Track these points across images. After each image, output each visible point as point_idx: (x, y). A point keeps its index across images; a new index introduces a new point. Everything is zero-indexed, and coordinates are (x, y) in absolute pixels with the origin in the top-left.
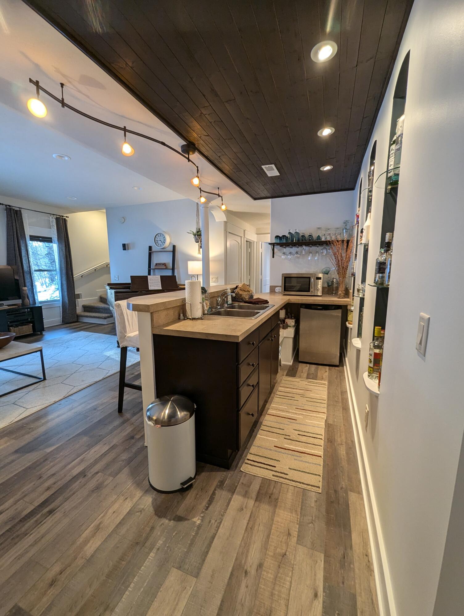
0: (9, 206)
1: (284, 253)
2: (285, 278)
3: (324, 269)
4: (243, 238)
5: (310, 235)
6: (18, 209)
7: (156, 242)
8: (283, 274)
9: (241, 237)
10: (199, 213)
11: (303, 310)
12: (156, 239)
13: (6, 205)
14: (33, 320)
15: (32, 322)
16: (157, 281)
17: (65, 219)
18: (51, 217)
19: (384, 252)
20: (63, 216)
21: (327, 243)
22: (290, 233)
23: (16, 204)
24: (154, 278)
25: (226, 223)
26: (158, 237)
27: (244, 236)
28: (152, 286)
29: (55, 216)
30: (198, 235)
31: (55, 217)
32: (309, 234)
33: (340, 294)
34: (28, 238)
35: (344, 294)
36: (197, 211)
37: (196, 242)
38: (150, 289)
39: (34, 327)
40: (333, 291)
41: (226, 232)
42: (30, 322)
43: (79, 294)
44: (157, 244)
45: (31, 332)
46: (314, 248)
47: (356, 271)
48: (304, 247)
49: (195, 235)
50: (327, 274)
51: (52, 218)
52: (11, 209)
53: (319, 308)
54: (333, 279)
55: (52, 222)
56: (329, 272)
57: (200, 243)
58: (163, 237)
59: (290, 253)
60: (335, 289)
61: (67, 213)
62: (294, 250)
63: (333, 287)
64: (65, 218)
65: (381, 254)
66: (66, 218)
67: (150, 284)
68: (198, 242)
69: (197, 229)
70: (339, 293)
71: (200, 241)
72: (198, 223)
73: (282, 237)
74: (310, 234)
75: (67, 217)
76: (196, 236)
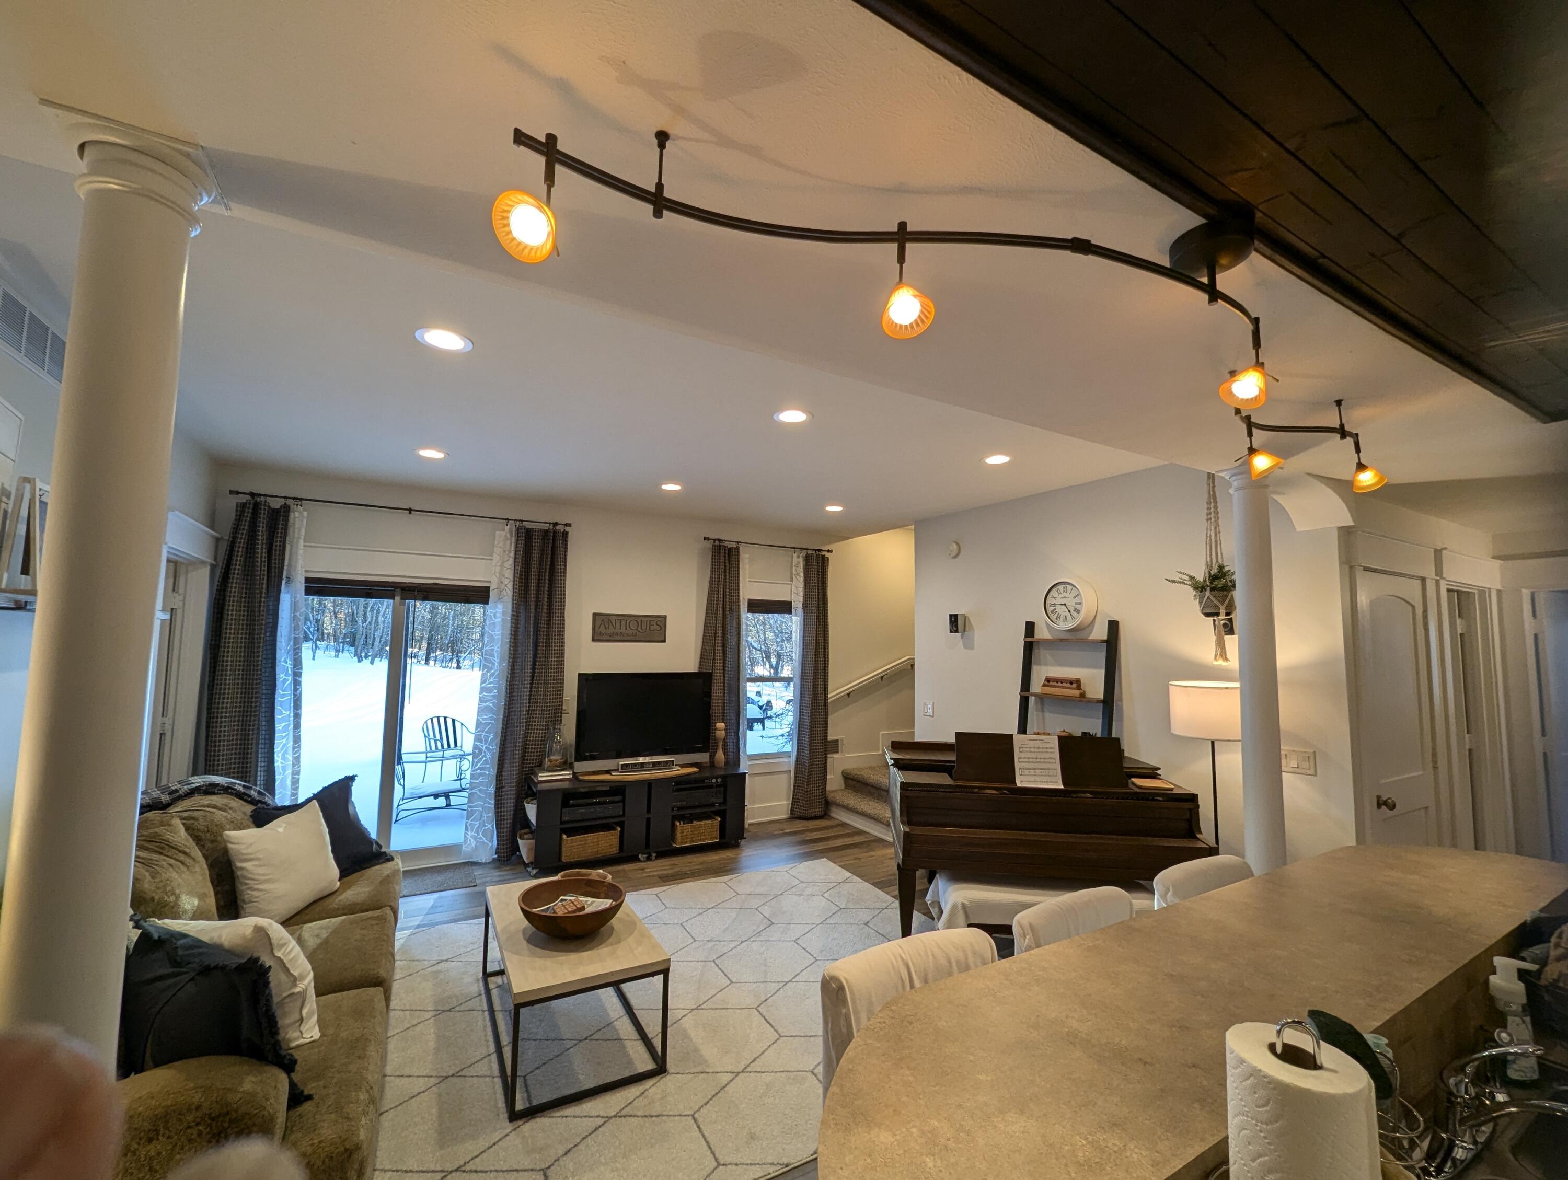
0: (719, 540)
4: (1431, 587)
6: (734, 545)
7: (1050, 609)
9: (1423, 580)
10: (1216, 507)
12: (1050, 600)
13: (715, 540)
14: (723, 808)
15: (722, 814)
16: (1047, 756)
17: (823, 556)
18: (795, 555)
20: (820, 550)
23: (729, 536)
24: (1038, 744)
25: (1346, 534)
26: (1056, 595)
27: (1439, 571)
28: (1027, 772)
29: (804, 553)
30: (1212, 589)
31: (804, 555)
34: (744, 606)
36: (1209, 503)
37: (1207, 615)
38: (1019, 785)
39: (722, 827)
41: (1351, 567)
42: (718, 813)
43: (837, 741)
44: (1054, 617)
45: (716, 838)
49: (1199, 588)
51: (798, 557)
52: (720, 546)
55: (797, 566)
57: (1222, 617)
58: (1075, 593)
61: (831, 543)
64: (823, 553)
66: (827, 554)
67: (1022, 765)
68: (1217, 614)
69: (1209, 566)
71: (1223, 611)
72: (1213, 544)
75: (829, 551)
76: (1208, 593)
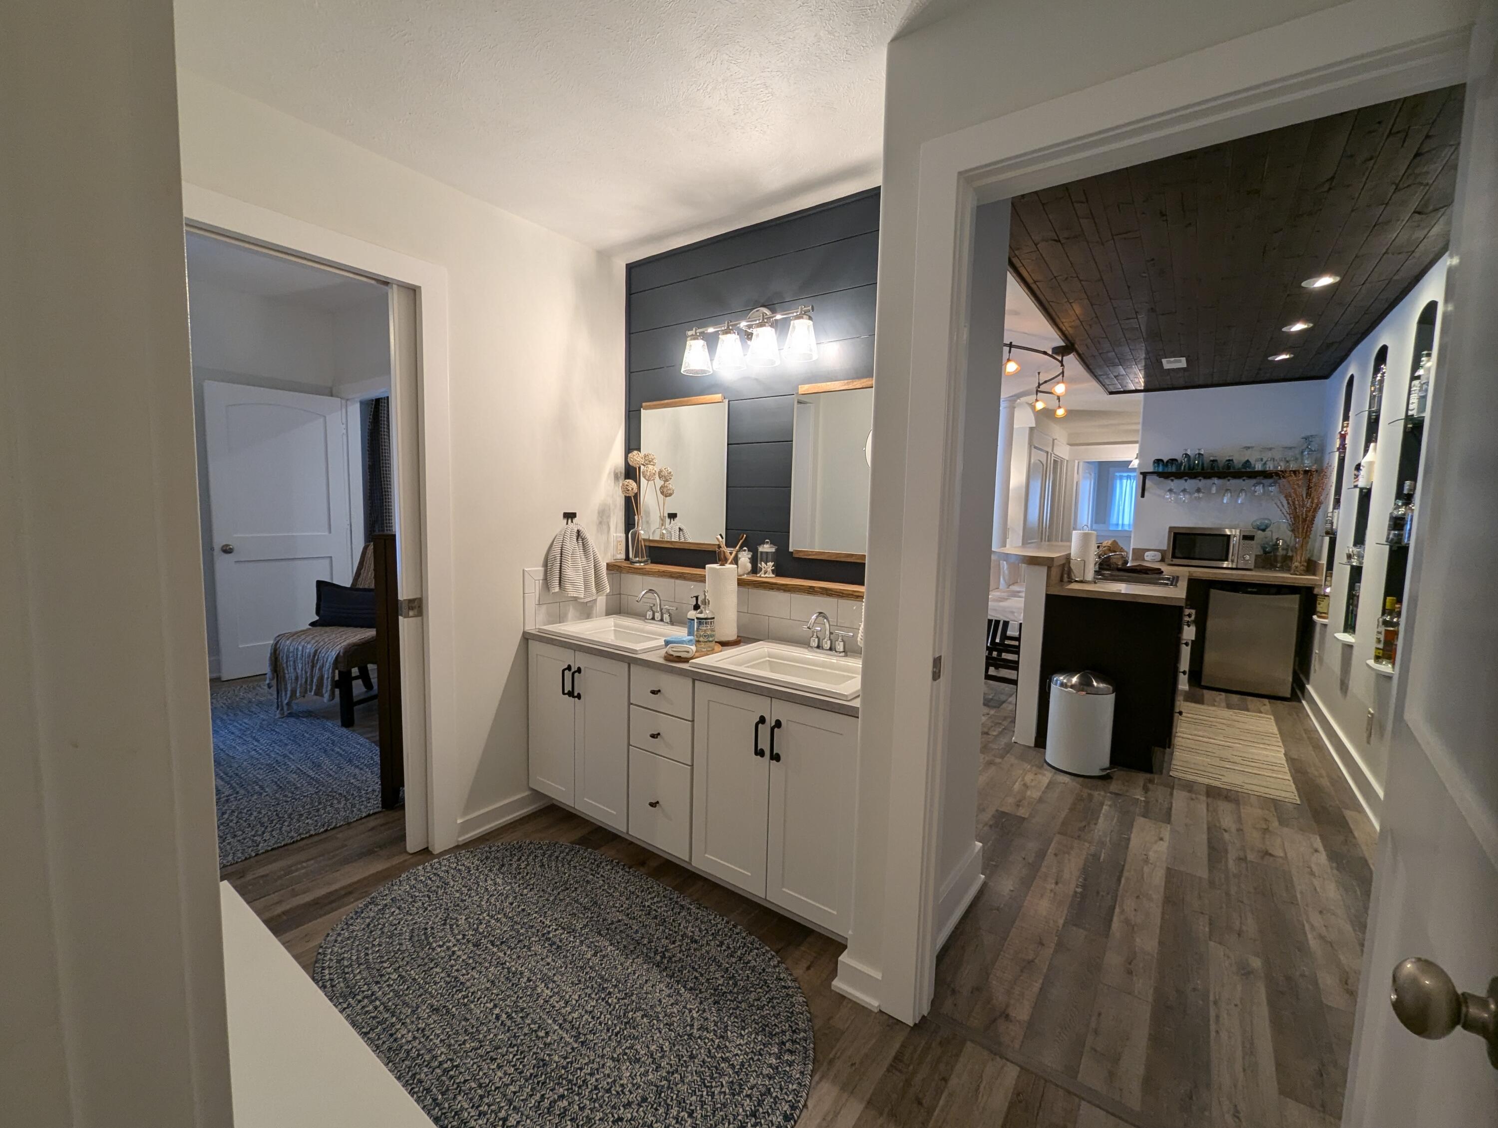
1: (1170, 491)
2: (1175, 534)
3: (1257, 520)
4: (1049, 455)
5: (1229, 460)
8: (1170, 528)
9: (1047, 453)
11: (1215, 594)
19: (1402, 505)
21: (1265, 475)
22: (1186, 454)
27: (1053, 451)
32: (1228, 458)
33: (1297, 567)
35: (1305, 568)
40: (1277, 562)
41: (1031, 446)
46: (1233, 483)
47: (1337, 527)
48: (1216, 480)
50: (1264, 530)
53: (1249, 590)
54: (1278, 539)
56: (1267, 527)
59: (1184, 491)
60: (1279, 559)
62: (1191, 484)
63: (1276, 556)
65: (1397, 507)
70: (1293, 566)
73: (1167, 462)
74: (1231, 458)
